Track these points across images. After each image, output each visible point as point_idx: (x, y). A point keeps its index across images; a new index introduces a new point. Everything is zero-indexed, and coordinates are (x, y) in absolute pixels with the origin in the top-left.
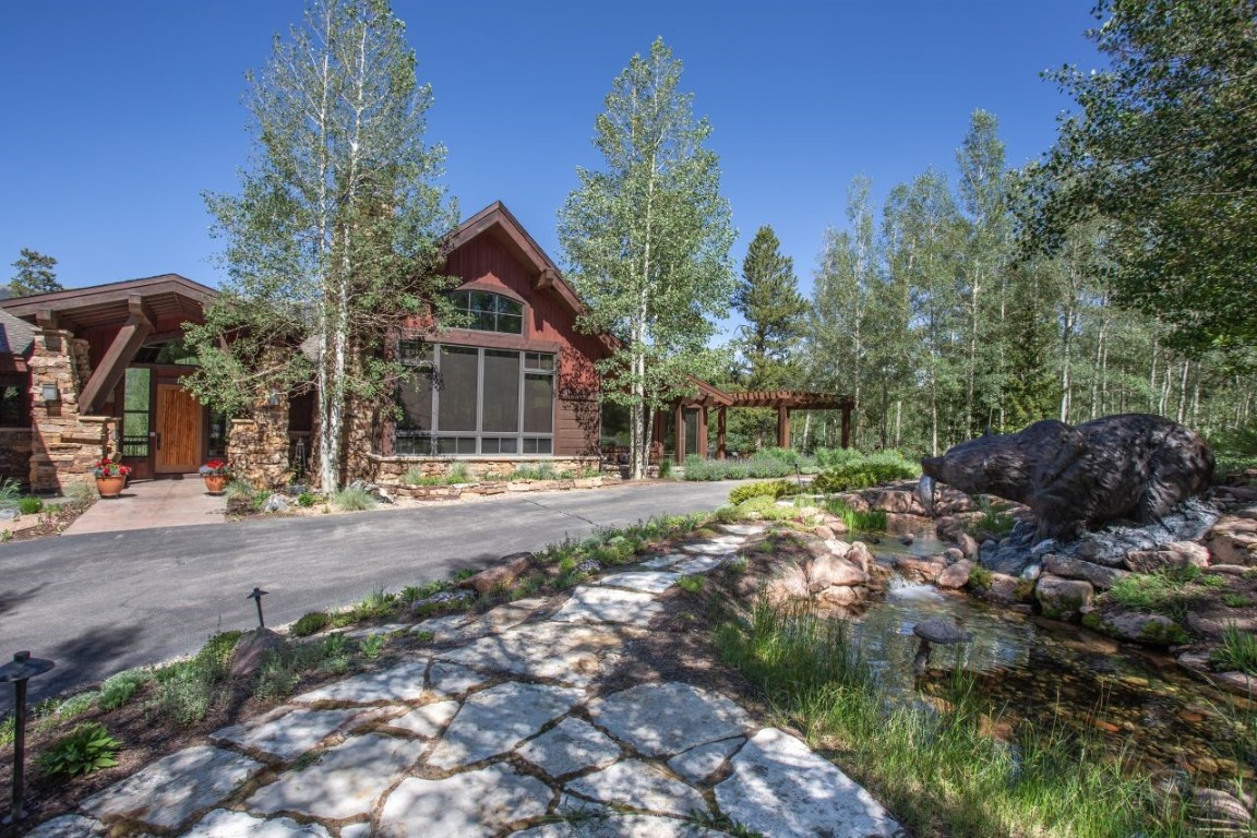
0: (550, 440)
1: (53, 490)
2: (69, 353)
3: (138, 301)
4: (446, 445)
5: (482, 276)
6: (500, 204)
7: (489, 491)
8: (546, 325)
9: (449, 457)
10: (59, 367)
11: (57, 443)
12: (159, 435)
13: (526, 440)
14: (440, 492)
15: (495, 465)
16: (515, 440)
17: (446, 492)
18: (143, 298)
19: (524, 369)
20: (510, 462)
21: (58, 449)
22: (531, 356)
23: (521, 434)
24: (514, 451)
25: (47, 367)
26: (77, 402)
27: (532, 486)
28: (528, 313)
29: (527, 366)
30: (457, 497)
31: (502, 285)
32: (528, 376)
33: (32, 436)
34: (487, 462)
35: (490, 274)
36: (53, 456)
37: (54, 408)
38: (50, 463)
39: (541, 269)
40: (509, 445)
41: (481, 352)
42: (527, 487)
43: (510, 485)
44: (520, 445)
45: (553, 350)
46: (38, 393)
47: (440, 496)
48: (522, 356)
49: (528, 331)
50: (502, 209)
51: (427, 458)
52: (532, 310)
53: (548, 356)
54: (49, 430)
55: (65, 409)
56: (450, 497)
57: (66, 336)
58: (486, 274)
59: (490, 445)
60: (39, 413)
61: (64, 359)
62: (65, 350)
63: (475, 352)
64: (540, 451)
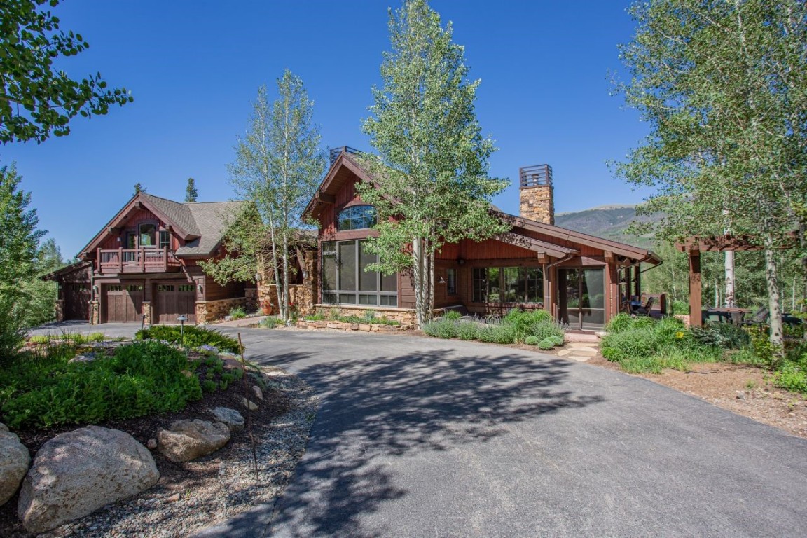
0: (396, 296)
1: (257, 311)
4: (342, 299)
9: (342, 305)
11: (262, 295)
15: (363, 312)
16: (375, 296)
23: (378, 292)
24: (376, 303)
27: (339, 326)
33: (256, 293)
34: (359, 309)
36: (260, 299)
37: (261, 281)
38: (258, 302)
40: (372, 300)
41: (356, 242)
44: (378, 299)
46: (257, 277)
51: (331, 305)
54: (260, 291)
55: (263, 282)
59: (362, 299)
60: (258, 284)
63: (354, 243)
64: (391, 304)
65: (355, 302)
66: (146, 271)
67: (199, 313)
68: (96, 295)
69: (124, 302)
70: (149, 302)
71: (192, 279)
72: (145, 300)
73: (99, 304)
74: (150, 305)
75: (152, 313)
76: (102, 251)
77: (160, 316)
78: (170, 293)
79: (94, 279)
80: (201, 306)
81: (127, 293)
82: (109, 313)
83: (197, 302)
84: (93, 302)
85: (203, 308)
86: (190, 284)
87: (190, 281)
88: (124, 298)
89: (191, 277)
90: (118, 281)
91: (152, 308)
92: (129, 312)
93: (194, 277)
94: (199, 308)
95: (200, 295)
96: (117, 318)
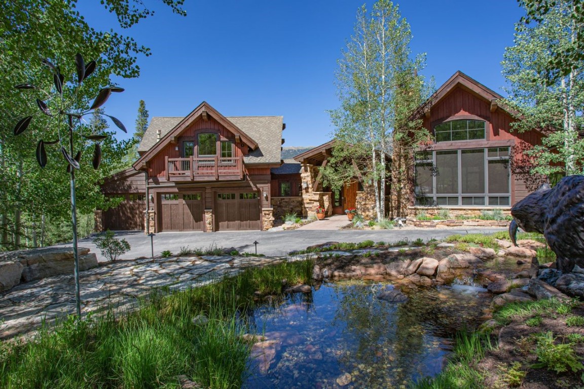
0: (508, 197)
1: (306, 217)
2: (310, 171)
3: (324, 151)
4: (442, 201)
5: (457, 112)
6: (459, 72)
7: (452, 224)
8: (501, 131)
10: (308, 176)
11: (308, 201)
12: (345, 198)
13: (490, 198)
14: (426, 223)
15: (470, 212)
16: (483, 198)
17: (429, 224)
18: (326, 150)
19: (487, 157)
20: (479, 210)
21: (309, 203)
22: (492, 150)
23: (487, 194)
24: (483, 204)
25: (305, 177)
26: (313, 187)
28: (488, 127)
29: (488, 156)
30: (435, 226)
31: (469, 114)
32: (490, 162)
33: (302, 199)
34: (464, 210)
35: (462, 111)
36: (306, 206)
37: (307, 188)
38: (305, 208)
39: (490, 100)
40: (480, 201)
41: (459, 152)
42: (476, 224)
43: (465, 222)
44: (487, 200)
45: (508, 145)
46: (304, 186)
47: (426, 225)
48: (486, 151)
49: (488, 137)
50: (461, 74)
51: (429, 208)
52: (491, 125)
53: (504, 149)
54: (306, 197)
55: (310, 190)
56: (431, 226)
57: (309, 166)
58: (460, 111)
59: (467, 200)
60: (304, 191)
61: (309, 174)
63: (455, 152)
64: (501, 204)
65: (457, 204)
66: (220, 179)
67: (266, 219)
68: (151, 204)
69: (181, 211)
70: (211, 210)
71: (256, 187)
72: (206, 209)
73: (155, 213)
74: (212, 213)
75: (214, 220)
76: (170, 160)
77: (220, 224)
78: (230, 201)
79: (149, 188)
80: (267, 212)
81: (184, 202)
82: (163, 221)
83: (263, 209)
84: (149, 211)
85: (269, 214)
86: (255, 191)
87: (255, 189)
88: (181, 207)
89: (255, 185)
90: (176, 190)
91: (214, 216)
92: (186, 221)
93: (258, 185)
94: (265, 214)
95: (265, 202)
96: (172, 227)
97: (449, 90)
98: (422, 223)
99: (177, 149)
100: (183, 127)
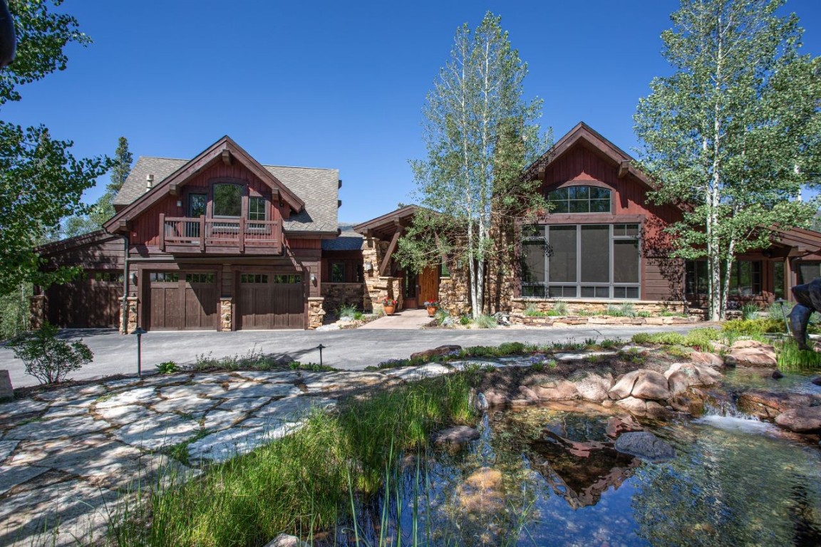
0: (637, 288)
1: (370, 311)
2: (376, 248)
3: (398, 220)
4: (554, 291)
5: (577, 176)
6: (583, 123)
7: (573, 322)
8: (630, 202)
9: (557, 299)
10: (372, 254)
11: (372, 289)
12: (420, 286)
13: (616, 288)
14: (540, 321)
15: (591, 306)
16: (607, 288)
17: (543, 321)
18: (400, 218)
19: (612, 236)
20: (603, 304)
21: (372, 292)
22: (619, 227)
23: (612, 284)
24: (607, 296)
25: (368, 255)
26: (379, 270)
27: (608, 320)
28: (615, 196)
29: (615, 235)
30: (551, 325)
31: (593, 179)
32: (616, 242)
33: (364, 286)
34: (585, 303)
35: (583, 173)
36: (371, 295)
37: (371, 272)
38: (369, 298)
39: (619, 163)
40: (603, 292)
41: (579, 227)
42: (603, 321)
43: (591, 319)
44: (612, 292)
45: (638, 221)
46: (366, 267)
47: (540, 323)
48: (612, 227)
49: (614, 210)
50: (584, 127)
51: (541, 300)
52: (617, 194)
53: (633, 226)
54: (370, 283)
55: (375, 274)
56: (546, 324)
57: (375, 240)
58: (580, 174)
59: (587, 292)
60: (366, 275)
61: (374, 251)
62: (374, 246)
63: (574, 228)
64: (629, 296)
65: (574, 295)
66: (247, 252)
67: (312, 314)
68: (133, 287)
69: (181, 299)
70: (230, 299)
71: (302, 266)
72: (222, 296)
73: (138, 301)
74: (232, 302)
75: (234, 314)
76: (167, 219)
77: (244, 317)
78: (261, 285)
79: (129, 263)
80: (315, 303)
81: (188, 285)
82: (152, 315)
83: (309, 299)
84: (129, 298)
85: (317, 306)
86: (300, 272)
87: (299, 269)
88: (182, 293)
89: (299, 262)
90: (175, 266)
91: (234, 305)
92: (189, 314)
93: (304, 264)
94: (312, 306)
95: (312, 288)
96: (167, 323)
97: (569, 145)
98: (534, 321)
99: (179, 204)
100: (191, 171)
